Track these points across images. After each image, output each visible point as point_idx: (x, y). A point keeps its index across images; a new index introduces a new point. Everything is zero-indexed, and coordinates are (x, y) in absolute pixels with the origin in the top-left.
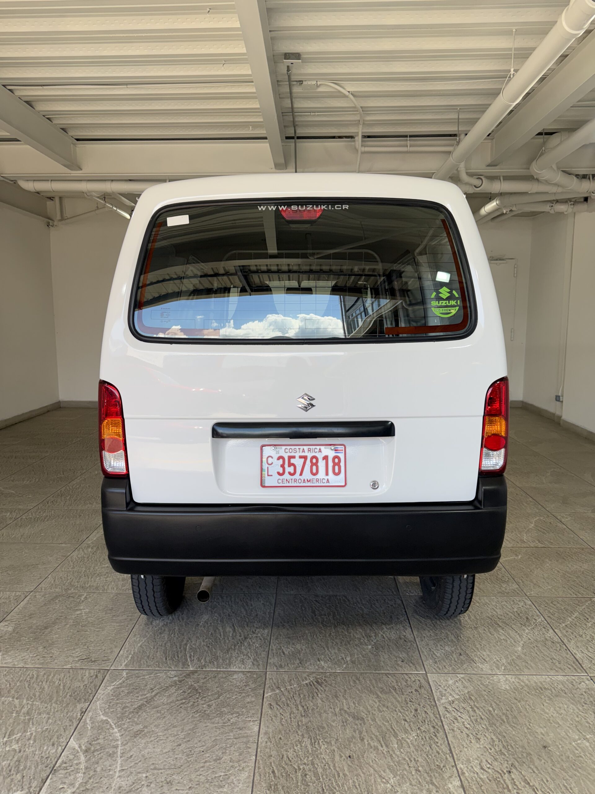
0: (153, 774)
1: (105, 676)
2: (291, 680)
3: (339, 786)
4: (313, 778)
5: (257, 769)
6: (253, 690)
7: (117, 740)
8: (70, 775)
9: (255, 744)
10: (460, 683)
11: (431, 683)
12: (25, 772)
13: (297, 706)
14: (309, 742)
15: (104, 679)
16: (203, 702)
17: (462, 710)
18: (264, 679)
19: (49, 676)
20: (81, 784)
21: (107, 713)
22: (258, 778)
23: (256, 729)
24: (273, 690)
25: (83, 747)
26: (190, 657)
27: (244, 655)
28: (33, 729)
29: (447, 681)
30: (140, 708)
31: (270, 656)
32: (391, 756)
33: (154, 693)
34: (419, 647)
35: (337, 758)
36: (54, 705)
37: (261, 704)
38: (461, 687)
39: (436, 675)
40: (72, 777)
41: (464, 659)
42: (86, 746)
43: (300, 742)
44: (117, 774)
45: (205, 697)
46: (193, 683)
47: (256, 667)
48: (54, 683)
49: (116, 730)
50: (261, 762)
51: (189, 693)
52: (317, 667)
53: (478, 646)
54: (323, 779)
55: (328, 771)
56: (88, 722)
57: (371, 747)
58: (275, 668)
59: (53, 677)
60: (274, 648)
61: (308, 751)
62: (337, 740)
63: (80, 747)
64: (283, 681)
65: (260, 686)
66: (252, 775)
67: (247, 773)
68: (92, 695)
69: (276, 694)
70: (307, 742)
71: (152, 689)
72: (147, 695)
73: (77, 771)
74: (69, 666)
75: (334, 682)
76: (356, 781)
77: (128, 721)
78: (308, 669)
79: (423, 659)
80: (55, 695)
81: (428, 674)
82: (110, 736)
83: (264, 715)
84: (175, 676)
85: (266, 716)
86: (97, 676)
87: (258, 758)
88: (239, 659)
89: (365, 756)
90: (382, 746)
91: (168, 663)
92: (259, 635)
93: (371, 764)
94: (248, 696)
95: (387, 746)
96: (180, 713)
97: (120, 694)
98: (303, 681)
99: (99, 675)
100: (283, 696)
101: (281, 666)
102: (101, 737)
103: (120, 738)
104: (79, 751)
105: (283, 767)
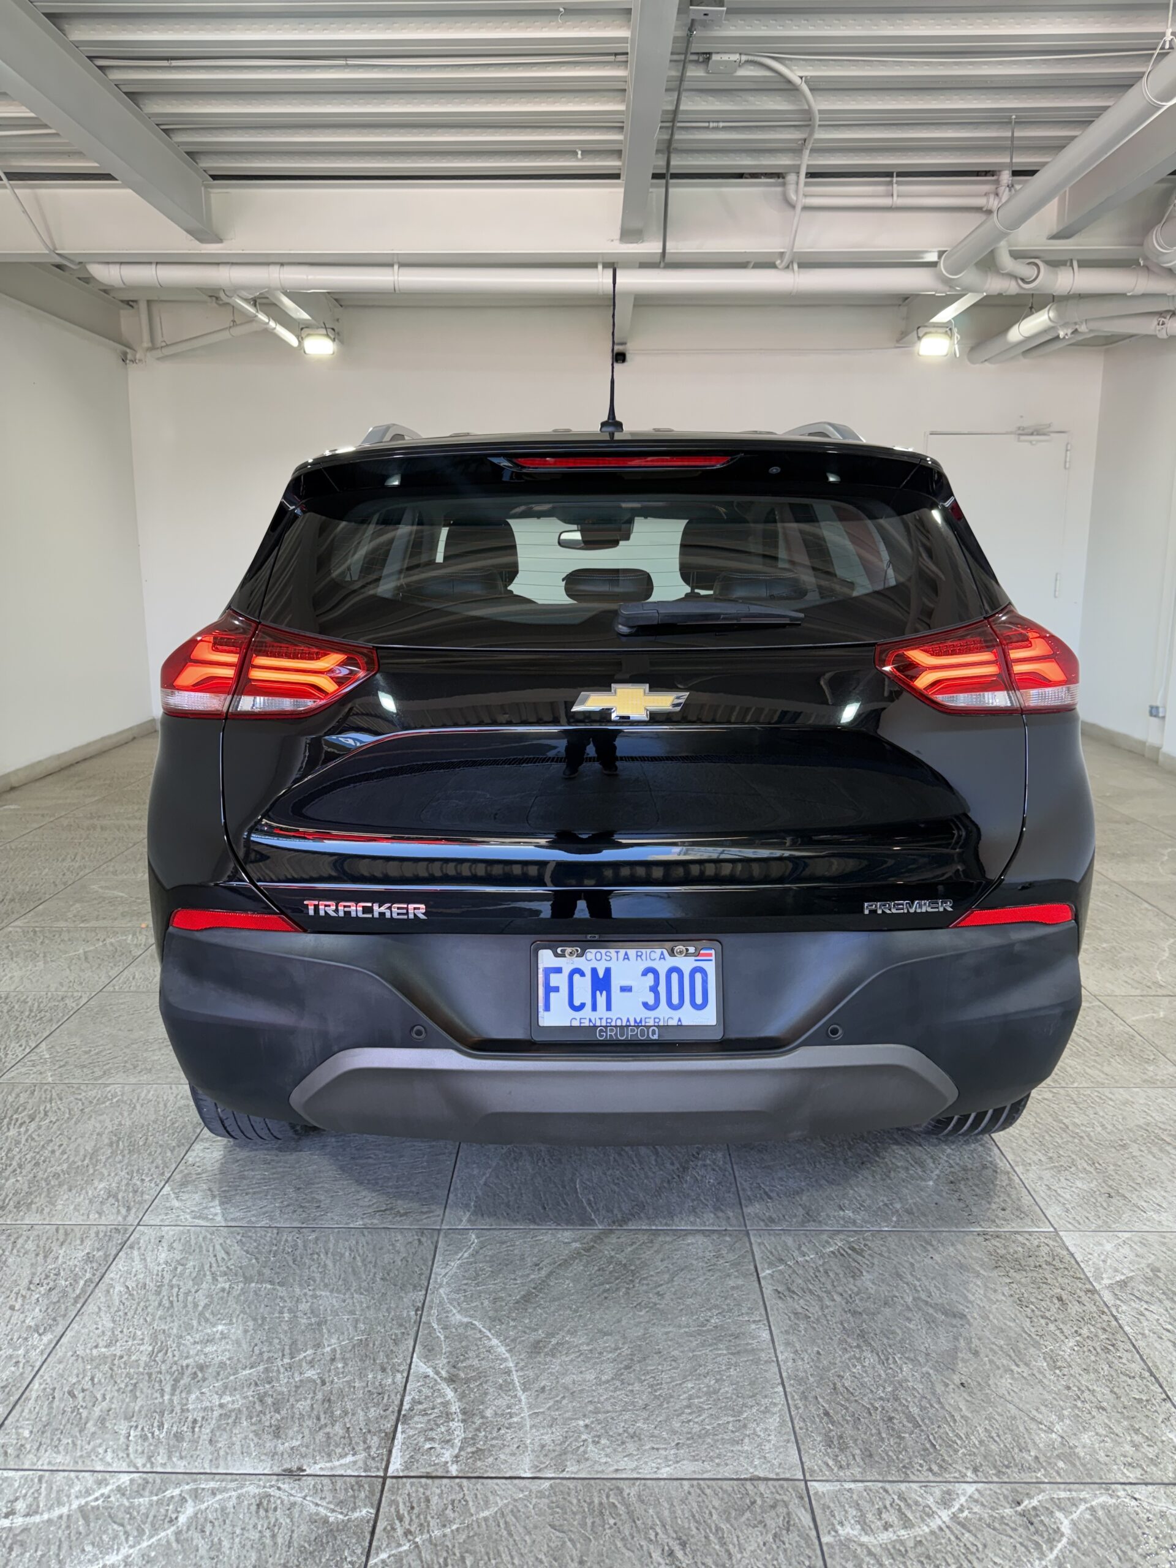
0: (599, 1422)
1: (437, 1242)
2: (800, 1246)
3: (961, 1438)
4: (906, 1423)
5: (792, 1409)
6: (735, 1264)
7: (505, 1360)
8: (438, 1426)
9: (775, 1364)
10: (1127, 1247)
11: (1072, 1249)
12: (347, 1420)
13: (828, 1292)
14: (877, 1358)
15: (436, 1248)
16: (645, 1288)
17: (1146, 1298)
18: (748, 1245)
19: (327, 1242)
20: (464, 1441)
21: (466, 1310)
22: (802, 1424)
23: (765, 1335)
24: (771, 1265)
25: (444, 1373)
26: (590, 1204)
27: (693, 1200)
28: (333, 1341)
29: (1101, 1244)
30: (527, 1298)
31: (743, 1202)
32: (1040, 1381)
33: (543, 1273)
34: (1026, 1182)
35: (939, 1388)
36: (356, 1296)
37: (758, 1289)
38: (1132, 1256)
39: (1077, 1234)
40: (443, 1429)
41: (1120, 1204)
42: (447, 1372)
43: (859, 1359)
44: (528, 1423)
45: (645, 1279)
46: (613, 1253)
47: (724, 1223)
48: (342, 1255)
49: (495, 1342)
50: (796, 1397)
51: (611, 1273)
52: (842, 1222)
53: (1140, 1180)
54: (928, 1427)
55: (932, 1411)
56: (436, 1326)
57: (999, 1368)
58: (762, 1224)
59: (336, 1245)
60: (746, 1185)
61: (880, 1376)
62: (928, 1355)
63: (437, 1373)
64: (786, 1248)
65: (744, 1257)
66: (788, 1419)
67: (776, 1417)
68: (423, 1277)
69: (781, 1272)
70: (870, 1359)
71: (537, 1265)
72: (532, 1276)
73: (448, 1416)
74: (359, 1223)
75: (884, 1249)
76: (988, 1427)
77: (512, 1323)
78: (826, 1224)
79: (1041, 1205)
80: (351, 1278)
81: (1061, 1233)
82: (489, 1351)
83: (772, 1310)
84: (575, 1241)
85: (776, 1312)
86: (419, 1240)
87: (788, 1390)
88: (686, 1206)
89: (990, 1382)
90: (1018, 1366)
91: (551, 1216)
92: (708, 1162)
93: (1009, 1398)
94: (729, 1275)
95: (1026, 1364)
96: (608, 1308)
97: (478, 1275)
98: (824, 1247)
99: (423, 1239)
100: (794, 1276)
101: (772, 1220)
102: (471, 1354)
103: (507, 1355)
104: (439, 1380)
105: (842, 1405)
